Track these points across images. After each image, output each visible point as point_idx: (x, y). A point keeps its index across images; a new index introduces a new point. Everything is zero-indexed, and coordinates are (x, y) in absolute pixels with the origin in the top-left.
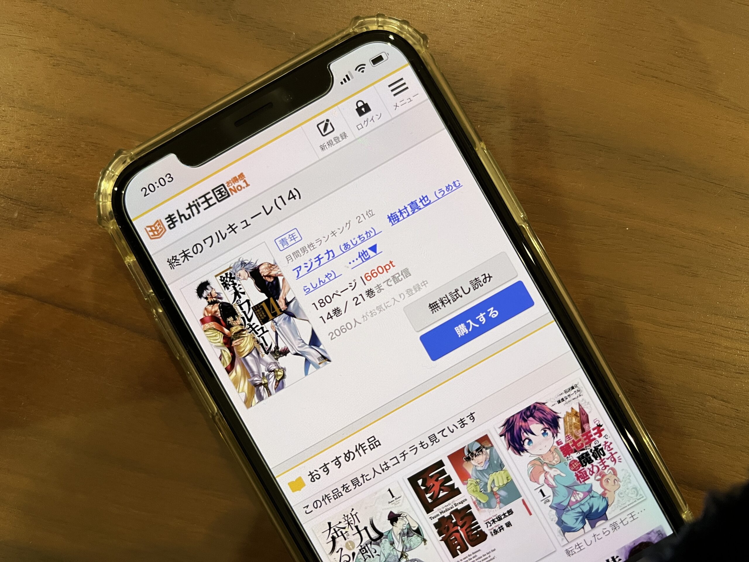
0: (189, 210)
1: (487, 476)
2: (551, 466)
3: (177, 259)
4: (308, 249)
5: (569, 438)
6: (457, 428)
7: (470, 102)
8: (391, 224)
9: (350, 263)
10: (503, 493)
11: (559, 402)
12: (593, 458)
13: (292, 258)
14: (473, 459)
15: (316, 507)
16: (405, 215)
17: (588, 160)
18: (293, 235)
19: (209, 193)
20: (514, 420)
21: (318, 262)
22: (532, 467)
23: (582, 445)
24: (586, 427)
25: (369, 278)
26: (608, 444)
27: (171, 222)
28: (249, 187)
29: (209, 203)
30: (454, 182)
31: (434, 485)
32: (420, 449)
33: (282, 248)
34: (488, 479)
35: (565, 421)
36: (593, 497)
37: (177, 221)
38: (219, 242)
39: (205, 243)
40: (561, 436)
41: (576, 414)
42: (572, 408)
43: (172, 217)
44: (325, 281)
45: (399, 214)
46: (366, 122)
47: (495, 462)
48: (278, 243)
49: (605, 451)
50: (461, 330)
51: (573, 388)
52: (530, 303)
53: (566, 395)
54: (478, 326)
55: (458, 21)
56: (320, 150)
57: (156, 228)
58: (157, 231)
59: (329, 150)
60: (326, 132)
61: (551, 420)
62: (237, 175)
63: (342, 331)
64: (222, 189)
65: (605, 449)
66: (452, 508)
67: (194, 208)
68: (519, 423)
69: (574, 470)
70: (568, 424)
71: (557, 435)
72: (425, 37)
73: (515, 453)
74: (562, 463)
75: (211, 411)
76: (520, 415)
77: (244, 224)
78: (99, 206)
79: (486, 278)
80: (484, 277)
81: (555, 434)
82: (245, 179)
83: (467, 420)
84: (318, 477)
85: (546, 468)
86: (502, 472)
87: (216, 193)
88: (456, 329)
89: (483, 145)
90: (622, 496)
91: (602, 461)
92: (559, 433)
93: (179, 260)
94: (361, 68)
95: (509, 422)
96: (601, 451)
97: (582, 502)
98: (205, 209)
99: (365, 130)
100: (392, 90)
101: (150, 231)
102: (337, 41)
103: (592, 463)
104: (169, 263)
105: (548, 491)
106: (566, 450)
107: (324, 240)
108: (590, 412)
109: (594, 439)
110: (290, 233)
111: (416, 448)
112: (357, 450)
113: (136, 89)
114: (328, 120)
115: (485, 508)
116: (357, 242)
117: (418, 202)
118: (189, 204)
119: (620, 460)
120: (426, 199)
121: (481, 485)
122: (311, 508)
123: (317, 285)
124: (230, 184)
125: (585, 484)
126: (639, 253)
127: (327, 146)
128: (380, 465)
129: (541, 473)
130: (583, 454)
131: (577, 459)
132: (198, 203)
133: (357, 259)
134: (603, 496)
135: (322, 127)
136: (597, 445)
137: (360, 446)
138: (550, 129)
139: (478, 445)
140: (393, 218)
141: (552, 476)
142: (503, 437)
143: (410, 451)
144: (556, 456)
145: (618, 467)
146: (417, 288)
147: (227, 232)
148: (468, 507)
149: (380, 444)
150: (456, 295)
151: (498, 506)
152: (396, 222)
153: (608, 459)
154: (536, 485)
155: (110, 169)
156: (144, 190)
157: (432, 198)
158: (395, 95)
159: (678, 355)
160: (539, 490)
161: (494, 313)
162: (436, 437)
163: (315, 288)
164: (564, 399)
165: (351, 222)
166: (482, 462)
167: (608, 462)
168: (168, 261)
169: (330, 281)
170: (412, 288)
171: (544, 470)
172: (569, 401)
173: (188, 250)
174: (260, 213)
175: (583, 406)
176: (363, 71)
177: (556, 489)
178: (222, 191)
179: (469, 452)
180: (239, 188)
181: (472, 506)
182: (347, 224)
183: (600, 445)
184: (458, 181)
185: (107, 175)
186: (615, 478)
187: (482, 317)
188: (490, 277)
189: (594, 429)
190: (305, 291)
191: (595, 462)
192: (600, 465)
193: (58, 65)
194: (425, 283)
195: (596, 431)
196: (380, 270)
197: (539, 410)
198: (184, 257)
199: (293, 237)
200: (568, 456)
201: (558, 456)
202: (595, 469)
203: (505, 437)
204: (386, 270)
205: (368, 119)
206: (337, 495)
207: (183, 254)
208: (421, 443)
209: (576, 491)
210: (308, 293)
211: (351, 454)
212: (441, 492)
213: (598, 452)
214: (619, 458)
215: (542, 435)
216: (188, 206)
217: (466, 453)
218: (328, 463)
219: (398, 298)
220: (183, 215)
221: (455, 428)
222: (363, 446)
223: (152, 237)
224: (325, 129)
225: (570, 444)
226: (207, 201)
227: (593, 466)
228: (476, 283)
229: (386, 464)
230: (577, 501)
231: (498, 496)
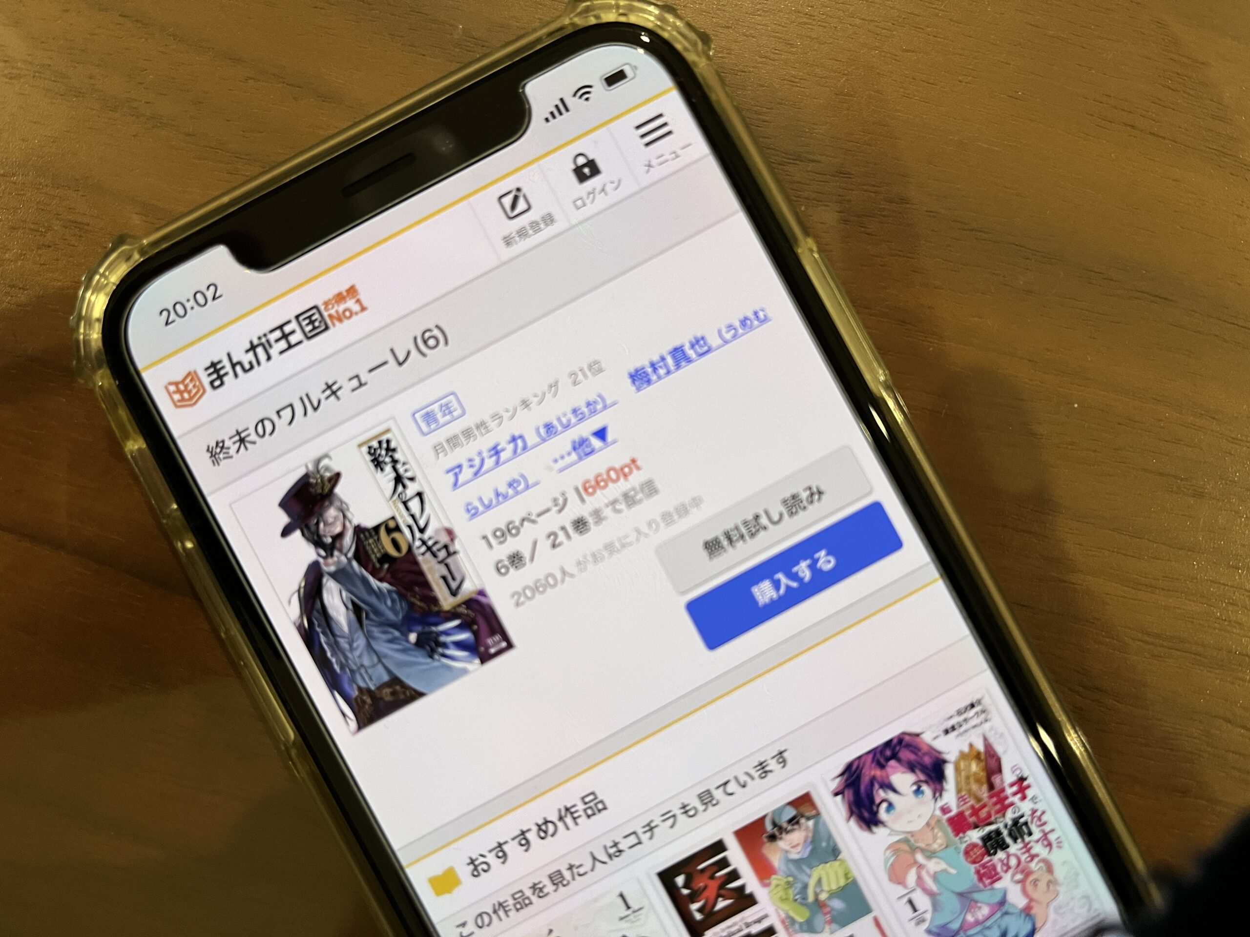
0: (251, 354)
1: (808, 871)
2: (929, 854)
3: (226, 445)
4: (476, 432)
5: (964, 800)
6: (752, 778)
7: (785, 162)
8: (634, 388)
9: (556, 461)
10: (837, 904)
11: (947, 732)
12: (1009, 840)
13: (444, 450)
14: (781, 839)
15: (480, 924)
16: (662, 372)
17: (1004, 276)
18: (450, 405)
19: (289, 322)
20: (861, 766)
21: (494, 458)
22: (893, 855)
23: (989, 816)
24: (996, 780)
25: (590, 490)
26: (1038, 814)
27: (215, 376)
28: (365, 313)
29: (288, 342)
30: (756, 313)
31: (705, 887)
32: (682, 818)
33: (425, 428)
34: (810, 876)
35: (957, 769)
36: (1006, 913)
37: (226, 374)
38: (305, 414)
39: (279, 416)
40: (950, 797)
41: (978, 756)
42: (971, 746)
43: (219, 367)
44: (507, 493)
45: (650, 370)
46: (591, 196)
47: (824, 844)
48: (420, 420)
49: (1033, 828)
50: (764, 592)
51: (972, 706)
52: (894, 544)
53: (961, 718)
54: (794, 585)
55: (767, 12)
56: (502, 244)
57: (186, 386)
58: (189, 392)
59: (522, 245)
60: (516, 212)
61: (929, 766)
62: (343, 288)
63: (537, 588)
64: (313, 315)
65: (1032, 822)
66: (740, 931)
67: (260, 351)
68: (870, 772)
69: (974, 862)
70: (963, 774)
71: (941, 795)
72: (705, 39)
73: (861, 827)
74: (951, 850)
75: (284, 737)
76: (871, 756)
77: (355, 383)
78: (78, 341)
79: (812, 494)
80: (808, 492)
81: (938, 791)
82: (358, 297)
83: (773, 765)
84: (485, 867)
85: (920, 857)
86: (837, 863)
87: (304, 323)
88: (755, 590)
89: (810, 243)
90: (1061, 911)
91: (1026, 845)
92: (946, 790)
93: (228, 448)
94: (583, 92)
95: (850, 771)
96: (1024, 828)
97: (988, 923)
98: (282, 352)
99: (590, 209)
100: (643, 136)
101: (175, 392)
102: (539, 40)
103: (1008, 850)
104: (209, 455)
105: (923, 902)
106: (959, 824)
107: (506, 416)
108: (1005, 752)
109: (1012, 804)
110: (443, 401)
111: (674, 816)
112: (561, 818)
113: (161, 123)
114: (518, 190)
115: (802, 931)
116: (569, 421)
117: (687, 348)
118: (251, 343)
119: (1061, 845)
120: (702, 342)
121: (796, 889)
122: (470, 927)
123: (491, 501)
124: (330, 306)
125: (993, 889)
126: (1095, 451)
127: (517, 239)
128: (605, 848)
129: (910, 866)
130: (990, 833)
131: (980, 843)
132: (268, 341)
133: (569, 454)
134: (1027, 911)
135: (507, 201)
136: (1017, 815)
137: (567, 809)
138: (934, 217)
139: (791, 812)
140: (639, 378)
141: (932, 872)
142: (839, 797)
143: (664, 821)
144: (940, 834)
145: (1056, 857)
146: (683, 510)
147: (323, 397)
148: (771, 931)
149: (605, 808)
150: (754, 526)
151: (827, 928)
152: (645, 386)
153: (1037, 841)
154: (902, 891)
155: (101, 270)
156: (165, 313)
157: (714, 340)
158: (648, 144)
159: (1165, 644)
160: (905, 899)
161: (826, 562)
162: (711, 796)
163: (488, 507)
164: (956, 727)
165: (560, 384)
166: (797, 845)
167: (1038, 849)
168: (208, 450)
169: (517, 493)
170: (672, 510)
171: (915, 862)
172: (966, 731)
173: (247, 429)
174: (385, 363)
175: (992, 740)
176: (587, 99)
177: (940, 898)
178: (314, 318)
179: (775, 825)
180: (348, 314)
181: (779, 927)
182: (551, 386)
183: (1022, 816)
184: (762, 310)
185: (94, 282)
186: (1049, 877)
187: (803, 569)
188: (820, 493)
189: (1012, 785)
190: (468, 511)
191: (1014, 848)
192: (1024, 853)
193: (18, 77)
194: (697, 502)
195: (1015, 788)
196: (613, 475)
197: (908, 746)
198: (238, 444)
199: (447, 409)
200: (961, 835)
201: (942, 836)
202: (1013, 862)
203: (844, 797)
204: (625, 476)
205: (594, 189)
206: (521, 902)
207: (237, 438)
208: (684, 807)
209: (976, 902)
210: (474, 515)
211: (550, 826)
212: (720, 899)
213: (1018, 829)
214: (1059, 840)
215: (912, 797)
216: (248, 346)
217: (769, 827)
218: (506, 842)
219: (645, 529)
220: (240, 363)
221: (746, 778)
222: (573, 810)
223: (179, 404)
224: (514, 206)
225: (967, 813)
226: (285, 336)
227: (1008, 856)
228: (793, 504)
229: (616, 844)
230: (977, 923)
231: (828, 909)
